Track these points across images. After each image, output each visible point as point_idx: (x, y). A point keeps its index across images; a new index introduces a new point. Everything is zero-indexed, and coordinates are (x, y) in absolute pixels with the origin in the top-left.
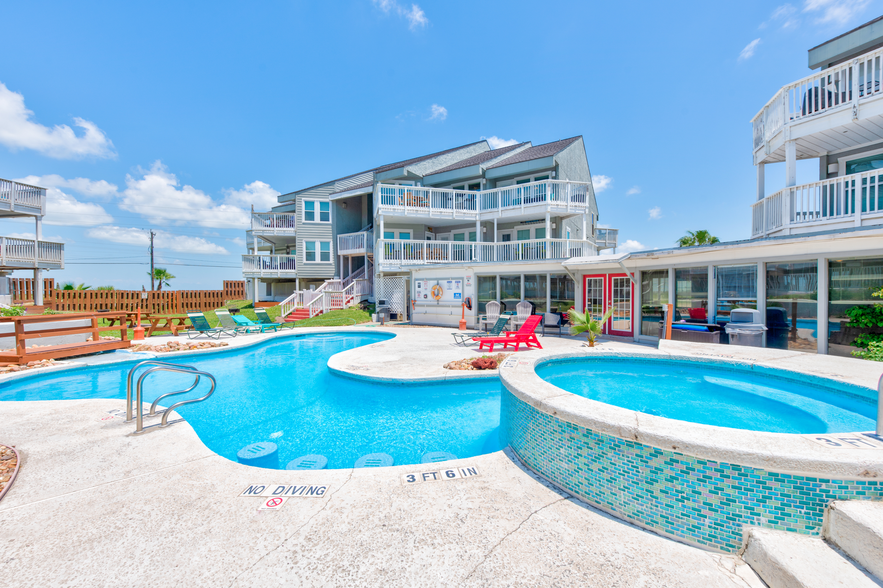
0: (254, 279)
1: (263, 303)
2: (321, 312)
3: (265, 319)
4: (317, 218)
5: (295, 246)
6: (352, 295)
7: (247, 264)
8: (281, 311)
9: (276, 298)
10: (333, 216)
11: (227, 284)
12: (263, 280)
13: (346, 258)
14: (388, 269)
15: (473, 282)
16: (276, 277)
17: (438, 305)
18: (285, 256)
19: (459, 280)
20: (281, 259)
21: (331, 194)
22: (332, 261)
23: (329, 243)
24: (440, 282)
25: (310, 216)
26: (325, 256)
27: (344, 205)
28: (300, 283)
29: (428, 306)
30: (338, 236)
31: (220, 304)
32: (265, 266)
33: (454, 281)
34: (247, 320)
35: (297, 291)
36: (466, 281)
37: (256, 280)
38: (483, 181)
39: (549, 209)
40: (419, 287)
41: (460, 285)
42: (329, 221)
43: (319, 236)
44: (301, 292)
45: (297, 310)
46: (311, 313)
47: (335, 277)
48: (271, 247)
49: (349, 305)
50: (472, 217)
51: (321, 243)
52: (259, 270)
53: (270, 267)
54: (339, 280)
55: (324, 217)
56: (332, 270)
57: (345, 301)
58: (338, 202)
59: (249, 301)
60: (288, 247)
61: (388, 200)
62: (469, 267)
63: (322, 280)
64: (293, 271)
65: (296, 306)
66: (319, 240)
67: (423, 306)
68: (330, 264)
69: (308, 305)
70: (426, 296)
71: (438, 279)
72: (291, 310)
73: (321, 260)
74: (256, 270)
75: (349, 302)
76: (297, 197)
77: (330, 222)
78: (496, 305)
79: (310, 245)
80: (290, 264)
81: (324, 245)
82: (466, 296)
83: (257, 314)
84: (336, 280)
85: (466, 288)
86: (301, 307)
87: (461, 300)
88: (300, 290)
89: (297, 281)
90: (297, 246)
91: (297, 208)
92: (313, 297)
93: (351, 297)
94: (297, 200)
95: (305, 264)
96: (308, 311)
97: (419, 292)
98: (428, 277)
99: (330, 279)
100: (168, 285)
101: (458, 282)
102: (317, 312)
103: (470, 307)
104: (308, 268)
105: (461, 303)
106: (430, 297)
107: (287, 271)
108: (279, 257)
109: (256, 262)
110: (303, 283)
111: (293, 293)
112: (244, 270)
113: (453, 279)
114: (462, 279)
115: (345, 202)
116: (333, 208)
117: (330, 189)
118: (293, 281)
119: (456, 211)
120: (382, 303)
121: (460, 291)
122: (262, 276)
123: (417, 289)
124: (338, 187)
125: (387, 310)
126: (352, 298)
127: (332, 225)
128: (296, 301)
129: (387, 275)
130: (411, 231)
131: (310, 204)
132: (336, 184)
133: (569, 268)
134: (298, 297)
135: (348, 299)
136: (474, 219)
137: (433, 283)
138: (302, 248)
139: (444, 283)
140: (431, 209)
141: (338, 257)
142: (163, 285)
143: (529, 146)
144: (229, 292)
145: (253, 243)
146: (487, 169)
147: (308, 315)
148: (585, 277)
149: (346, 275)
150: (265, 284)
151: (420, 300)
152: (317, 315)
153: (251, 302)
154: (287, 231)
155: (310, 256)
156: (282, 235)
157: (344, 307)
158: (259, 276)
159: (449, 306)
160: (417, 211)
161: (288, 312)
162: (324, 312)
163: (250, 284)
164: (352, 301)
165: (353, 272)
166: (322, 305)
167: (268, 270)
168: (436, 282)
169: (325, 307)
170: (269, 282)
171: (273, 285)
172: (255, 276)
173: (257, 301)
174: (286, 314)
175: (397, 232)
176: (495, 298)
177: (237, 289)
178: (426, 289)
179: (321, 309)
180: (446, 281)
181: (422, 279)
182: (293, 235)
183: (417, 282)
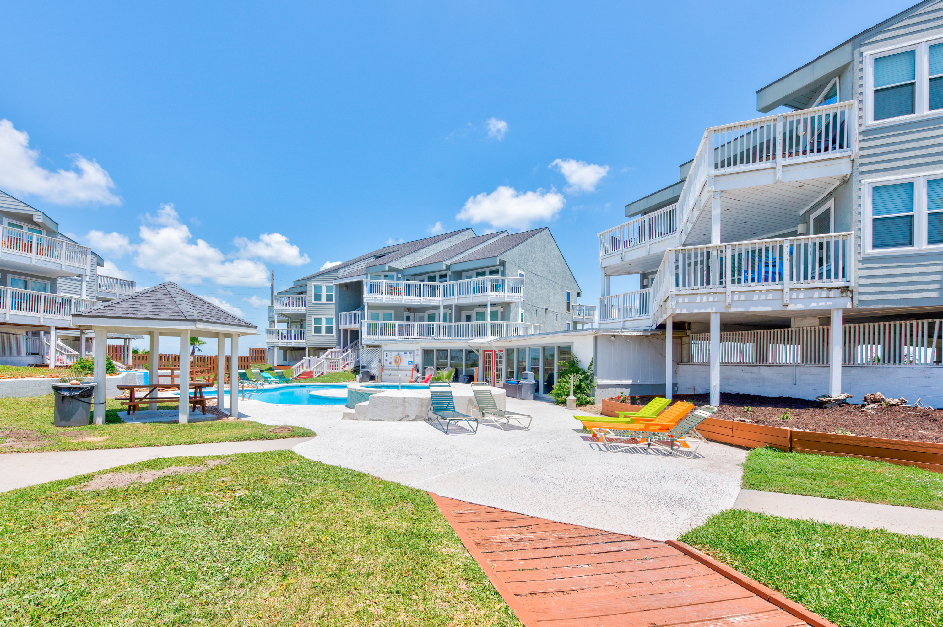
0: (274, 347)
1: (279, 367)
2: (322, 374)
3: (281, 376)
4: (324, 300)
5: (306, 320)
6: (348, 362)
7: (270, 335)
8: (293, 373)
9: (291, 363)
10: (336, 297)
11: (252, 351)
12: (280, 348)
13: (345, 331)
14: (369, 343)
15: (420, 353)
16: (290, 346)
17: (398, 370)
18: (299, 329)
19: (412, 352)
20: (295, 331)
21: (335, 279)
22: (334, 333)
23: (332, 319)
24: (400, 353)
25: (318, 297)
26: (329, 330)
27: (345, 288)
28: (309, 351)
29: (392, 370)
30: (340, 313)
31: (246, 367)
32: (283, 337)
33: (408, 353)
34: (270, 376)
35: (307, 358)
36: (416, 352)
37: (276, 349)
38: (449, 273)
39: (489, 298)
40: (387, 356)
41: (412, 355)
42: (332, 301)
43: (325, 313)
44: (309, 358)
45: (305, 372)
46: (314, 374)
47: (337, 347)
48: (288, 320)
49: (345, 369)
50: (436, 302)
51: (326, 319)
52: (278, 341)
53: (288, 338)
54: (340, 349)
55: (329, 298)
56: (334, 341)
57: (341, 366)
58: (340, 286)
59: (269, 365)
60: (301, 320)
61: (375, 289)
62: (417, 343)
63: (325, 349)
64: (304, 341)
65: (305, 369)
66: (325, 316)
67: (388, 370)
68: (333, 336)
69: (313, 368)
70: (391, 363)
71: (398, 351)
72: (301, 372)
73: (326, 333)
74: (276, 340)
75: (345, 367)
76: (308, 282)
77: (334, 302)
78: (432, 369)
79: (318, 320)
80: (302, 335)
81: (329, 320)
82: (416, 363)
83: (277, 372)
84: (338, 349)
85: (416, 358)
86: (308, 370)
87: (412, 366)
88: (309, 357)
89: (307, 350)
90: (307, 320)
91: (308, 289)
92: (318, 362)
93: (346, 363)
94: (308, 285)
95: (313, 336)
96: (313, 373)
97: (387, 360)
98: (393, 349)
99: (332, 348)
100: (200, 350)
101: (411, 353)
102: (319, 374)
103: (418, 371)
104: (316, 339)
105: (411, 368)
106: (393, 364)
107: (300, 341)
108: (294, 330)
109: (276, 334)
110: (312, 351)
111: (303, 359)
112: (267, 341)
113: (408, 351)
114: (413, 351)
115: (347, 285)
116: (336, 291)
117: (334, 275)
118: (303, 349)
119: (424, 299)
120: (364, 367)
121: (412, 360)
122: (280, 345)
123: (385, 358)
124: (341, 273)
125: (368, 373)
126: (348, 364)
127: (335, 304)
128: (305, 365)
129: (369, 346)
130: (393, 312)
131: (318, 288)
132: (340, 271)
133: (472, 346)
134: (307, 362)
135: (344, 364)
136: (438, 304)
137: (395, 353)
138: (311, 324)
139: (402, 354)
140: (404, 297)
141: (339, 330)
142: (196, 350)
143: (505, 234)
144: (254, 358)
145: (273, 317)
146: (451, 264)
147: (312, 376)
148: (484, 351)
149: (345, 345)
150: (282, 351)
151: (387, 365)
152: (319, 376)
153: (271, 366)
154: (301, 310)
155: (318, 330)
156: (296, 312)
157: (341, 370)
158: (278, 345)
159: (404, 370)
160: (393, 299)
161: (299, 374)
162: (325, 374)
163: (270, 350)
164: (347, 366)
165: (351, 343)
166: (323, 369)
167: (285, 341)
168: (397, 353)
169: (325, 370)
170: (285, 350)
171: (288, 352)
172: (275, 345)
173: (276, 365)
174: (297, 375)
175: (381, 312)
176: (432, 365)
177: (260, 355)
178: (391, 358)
179: (323, 371)
180: (403, 353)
181: (388, 351)
182: (305, 313)
183: (385, 353)
